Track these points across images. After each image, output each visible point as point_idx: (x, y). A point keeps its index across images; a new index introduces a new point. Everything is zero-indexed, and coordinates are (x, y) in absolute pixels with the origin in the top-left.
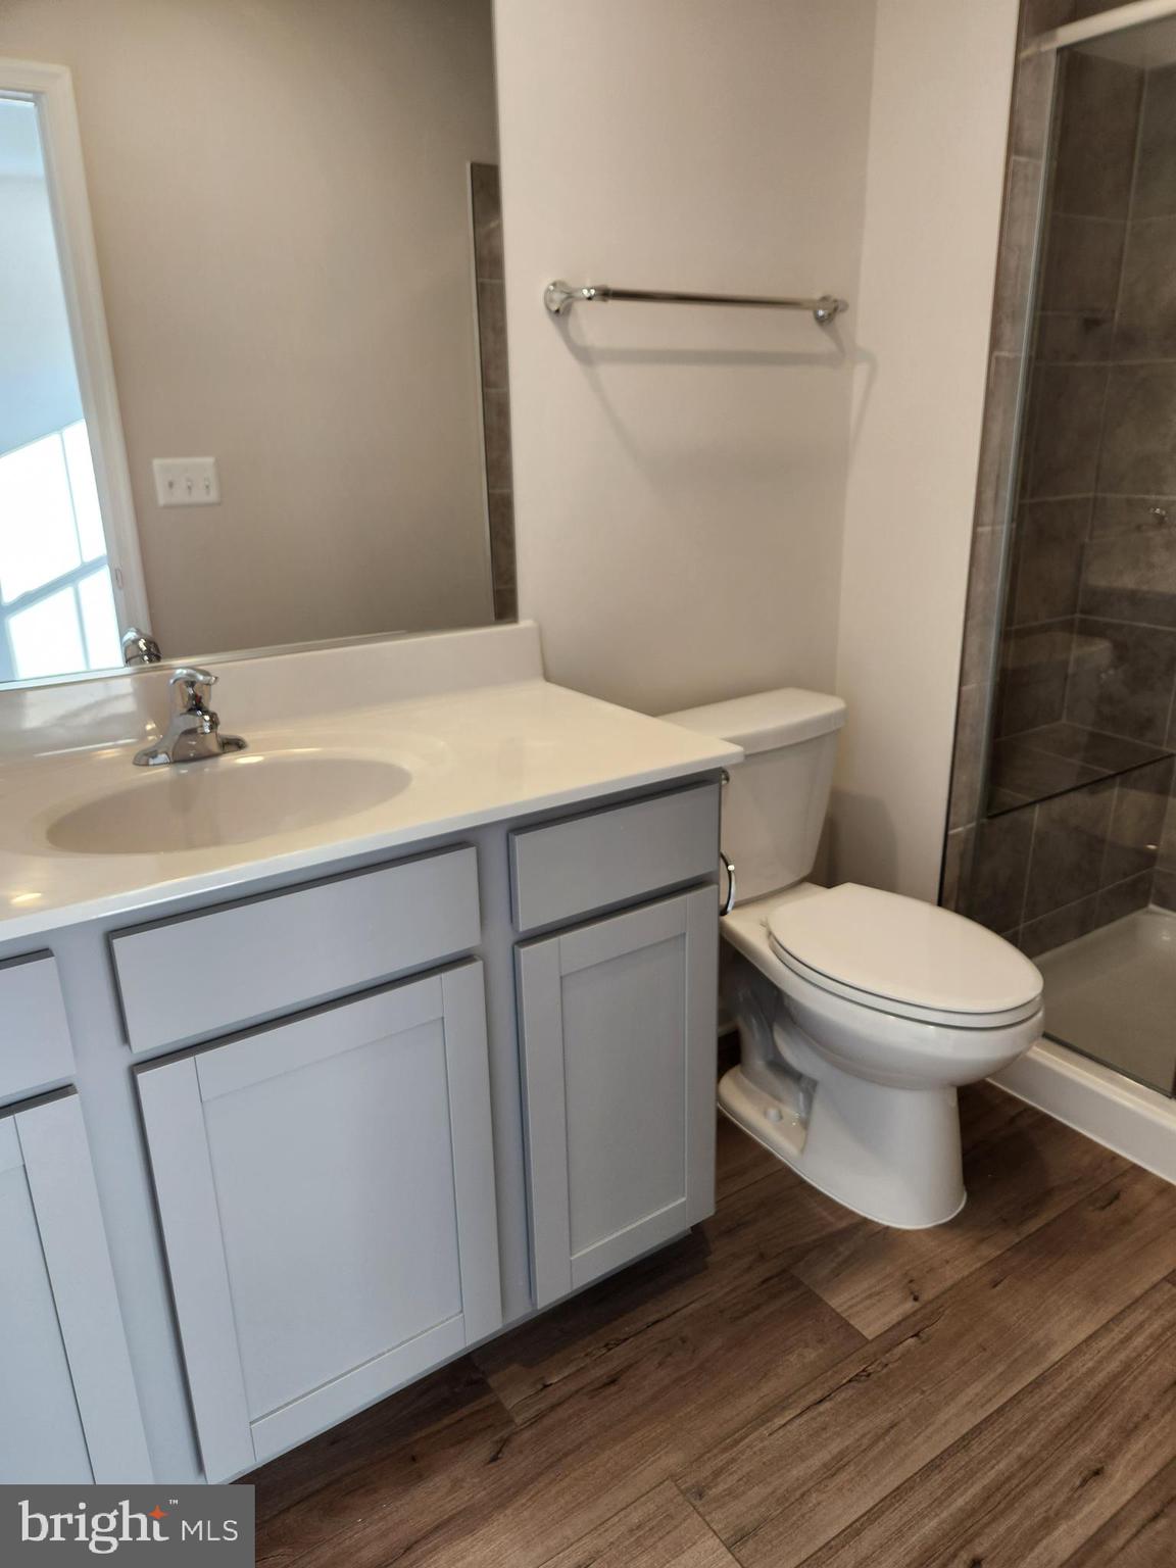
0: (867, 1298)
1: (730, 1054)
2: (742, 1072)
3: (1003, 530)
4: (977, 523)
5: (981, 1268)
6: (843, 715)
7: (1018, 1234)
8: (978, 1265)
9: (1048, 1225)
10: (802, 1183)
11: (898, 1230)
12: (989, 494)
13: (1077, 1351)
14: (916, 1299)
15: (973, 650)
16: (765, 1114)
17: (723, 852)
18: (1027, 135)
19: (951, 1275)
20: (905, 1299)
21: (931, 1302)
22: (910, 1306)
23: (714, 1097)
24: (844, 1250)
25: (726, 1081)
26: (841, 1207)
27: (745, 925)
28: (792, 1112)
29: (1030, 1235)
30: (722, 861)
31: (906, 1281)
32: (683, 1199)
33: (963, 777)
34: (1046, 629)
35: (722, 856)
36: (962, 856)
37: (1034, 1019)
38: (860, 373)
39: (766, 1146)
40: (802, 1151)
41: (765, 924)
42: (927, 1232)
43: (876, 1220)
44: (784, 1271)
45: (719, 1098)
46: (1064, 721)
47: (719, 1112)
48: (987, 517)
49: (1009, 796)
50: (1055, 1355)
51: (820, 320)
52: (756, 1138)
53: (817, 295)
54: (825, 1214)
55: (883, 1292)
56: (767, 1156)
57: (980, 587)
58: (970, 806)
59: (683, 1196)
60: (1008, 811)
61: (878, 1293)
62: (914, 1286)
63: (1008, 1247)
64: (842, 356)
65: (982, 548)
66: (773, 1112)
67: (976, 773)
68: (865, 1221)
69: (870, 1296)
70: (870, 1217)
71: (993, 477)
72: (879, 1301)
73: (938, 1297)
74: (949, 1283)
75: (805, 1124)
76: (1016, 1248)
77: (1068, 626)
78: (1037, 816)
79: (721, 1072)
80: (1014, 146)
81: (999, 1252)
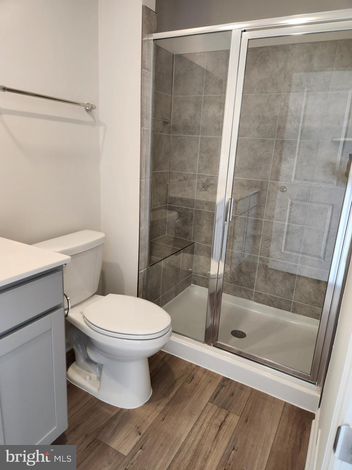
0: (124, 440)
1: (71, 358)
2: (76, 364)
3: (148, 180)
4: (141, 179)
5: (158, 415)
6: (104, 238)
7: (168, 399)
8: (158, 414)
9: (176, 393)
10: (99, 401)
11: (133, 409)
12: (144, 170)
13: (189, 435)
14: (140, 434)
15: (142, 217)
16: (85, 379)
17: (65, 293)
18: (146, 64)
19: (150, 421)
20: (137, 436)
21: (145, 433)
22: (138, 437)
23: (65, 376)
24: (115, 423)
25: (70, 369)
26: (114, 407)
27: (75, 315)
28: (94, 376)
29: (171, 398)
30: (65, 296)
31: (137, 428)
32: (55, 427)
33: (142, 255)
34: (160, 208)
35: (65, 294)
36: (143, 279)
37: (169, 331)
38: (101, 129)
39: (86, 391)
40: (99, 390)
41: (82, 313)
42: (142, 407)
43: (125, 408)
44: (95, 439)
45: (67, 376)
46: (166, 234)
47: (68, 381)
48: (143, 177)
49: (155, 258)
50: (183, 440)
51: (87, 110)
52: (82, 388)
53: (86, 103)
54: (108, 411)
55: (129, 435)
56: (87, 394)
57: (143, 198)
58: (144, 264)
59: (55, 426)
60: (155, 264)
61: (127, 437)
62: (139, 429)
63: (166, 405)
64: (95, 123)
65: (143, 186)
66: (88, 378)
67: (145, 253)
68: (122, 410)
69: (125, 438)
70: (123, 408)
71: (144, 165)
72: (128, 439)
73: (146, 431)
74: (150, 424)
75: (99, 379)
76: (168, 404)
77: (166, 208)
78: (162, 264)
79: (68, 366)
80: (143, 67)
81: (163, 408)
